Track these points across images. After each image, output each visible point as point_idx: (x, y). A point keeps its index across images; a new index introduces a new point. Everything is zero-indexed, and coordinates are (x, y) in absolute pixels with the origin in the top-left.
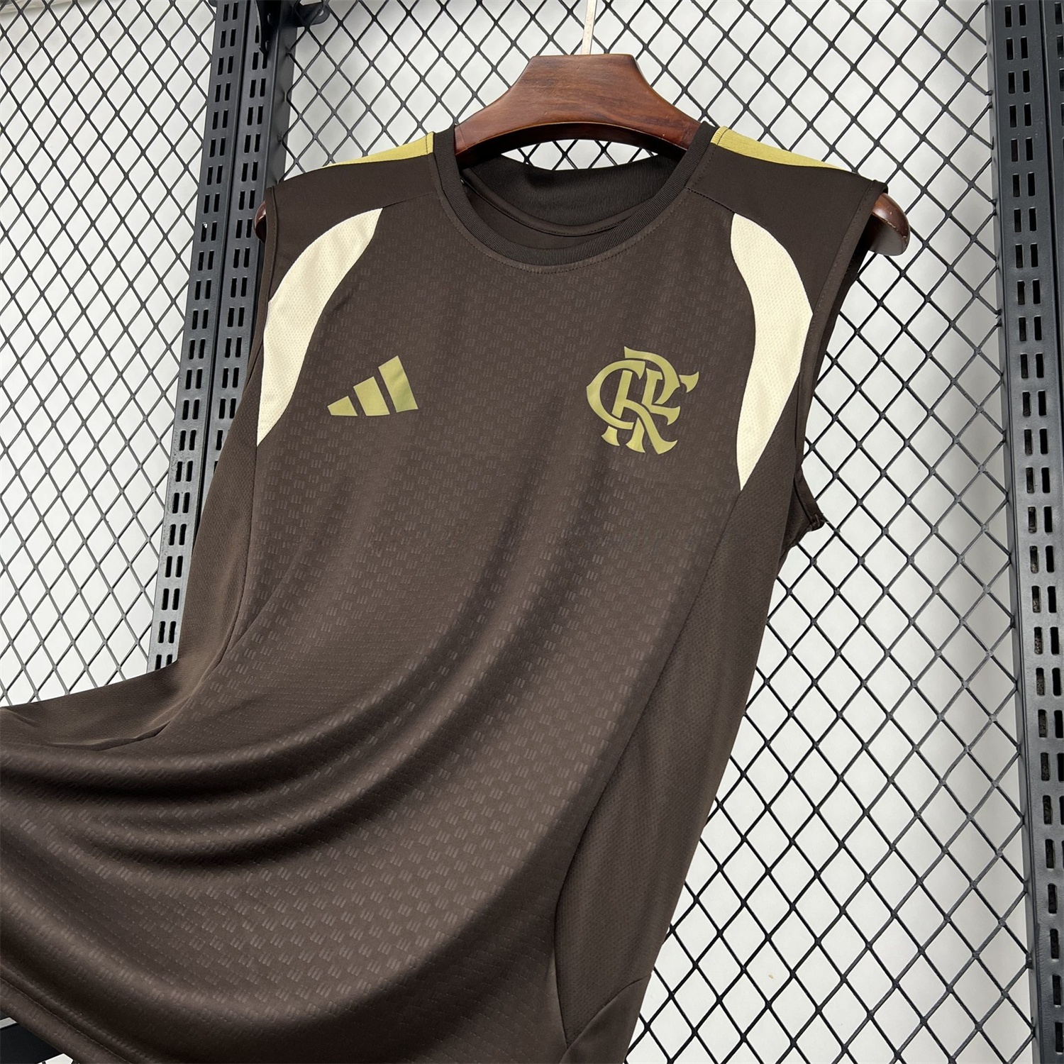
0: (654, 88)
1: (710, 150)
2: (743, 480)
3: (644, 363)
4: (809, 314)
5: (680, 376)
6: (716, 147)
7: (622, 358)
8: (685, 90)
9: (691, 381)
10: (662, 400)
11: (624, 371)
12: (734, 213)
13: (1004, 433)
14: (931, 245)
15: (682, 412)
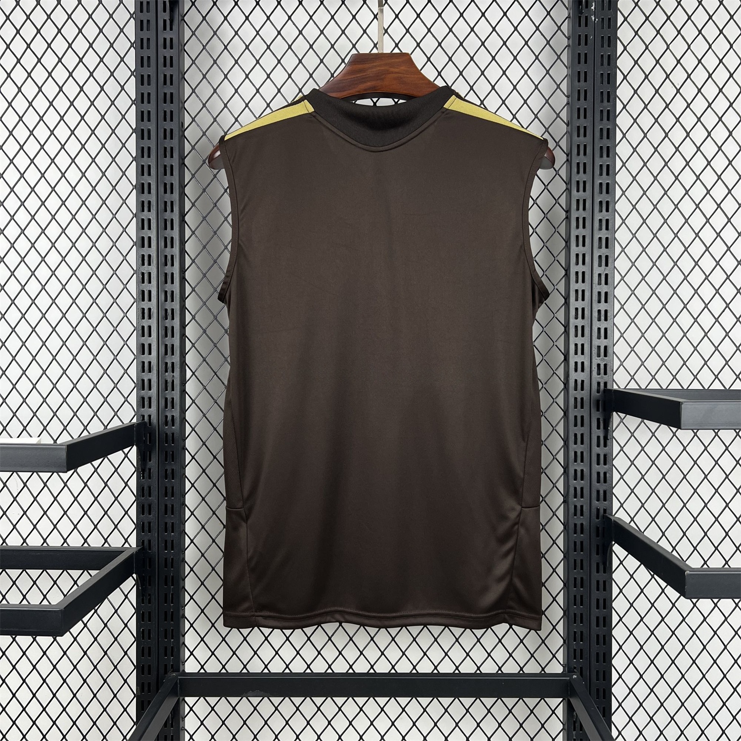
0: (421, 71)
8: (439, 74)
13: (567, 212)
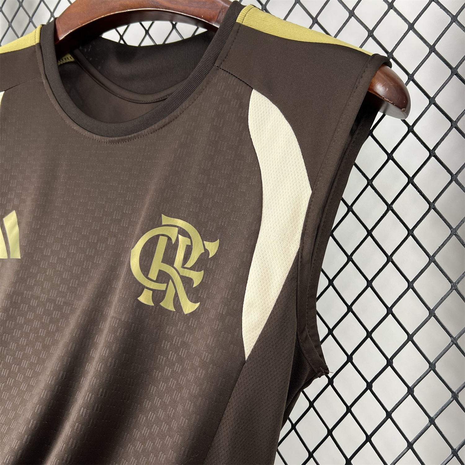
1: (235, 28)
2: (248, 350)
3: (177, 229)
4: (309, 192)
5: (205, 242)
6: (240, 25)
7: (159, 225)
9: (213, 248)
10: (190, 263)
11: (160, 237)
12: (252, 89)
14: (437, 102)
15: (205, 276)
